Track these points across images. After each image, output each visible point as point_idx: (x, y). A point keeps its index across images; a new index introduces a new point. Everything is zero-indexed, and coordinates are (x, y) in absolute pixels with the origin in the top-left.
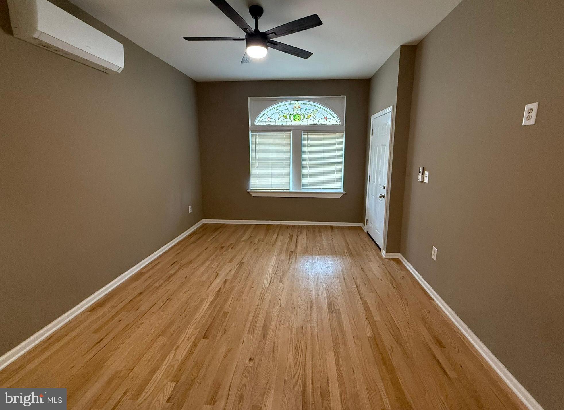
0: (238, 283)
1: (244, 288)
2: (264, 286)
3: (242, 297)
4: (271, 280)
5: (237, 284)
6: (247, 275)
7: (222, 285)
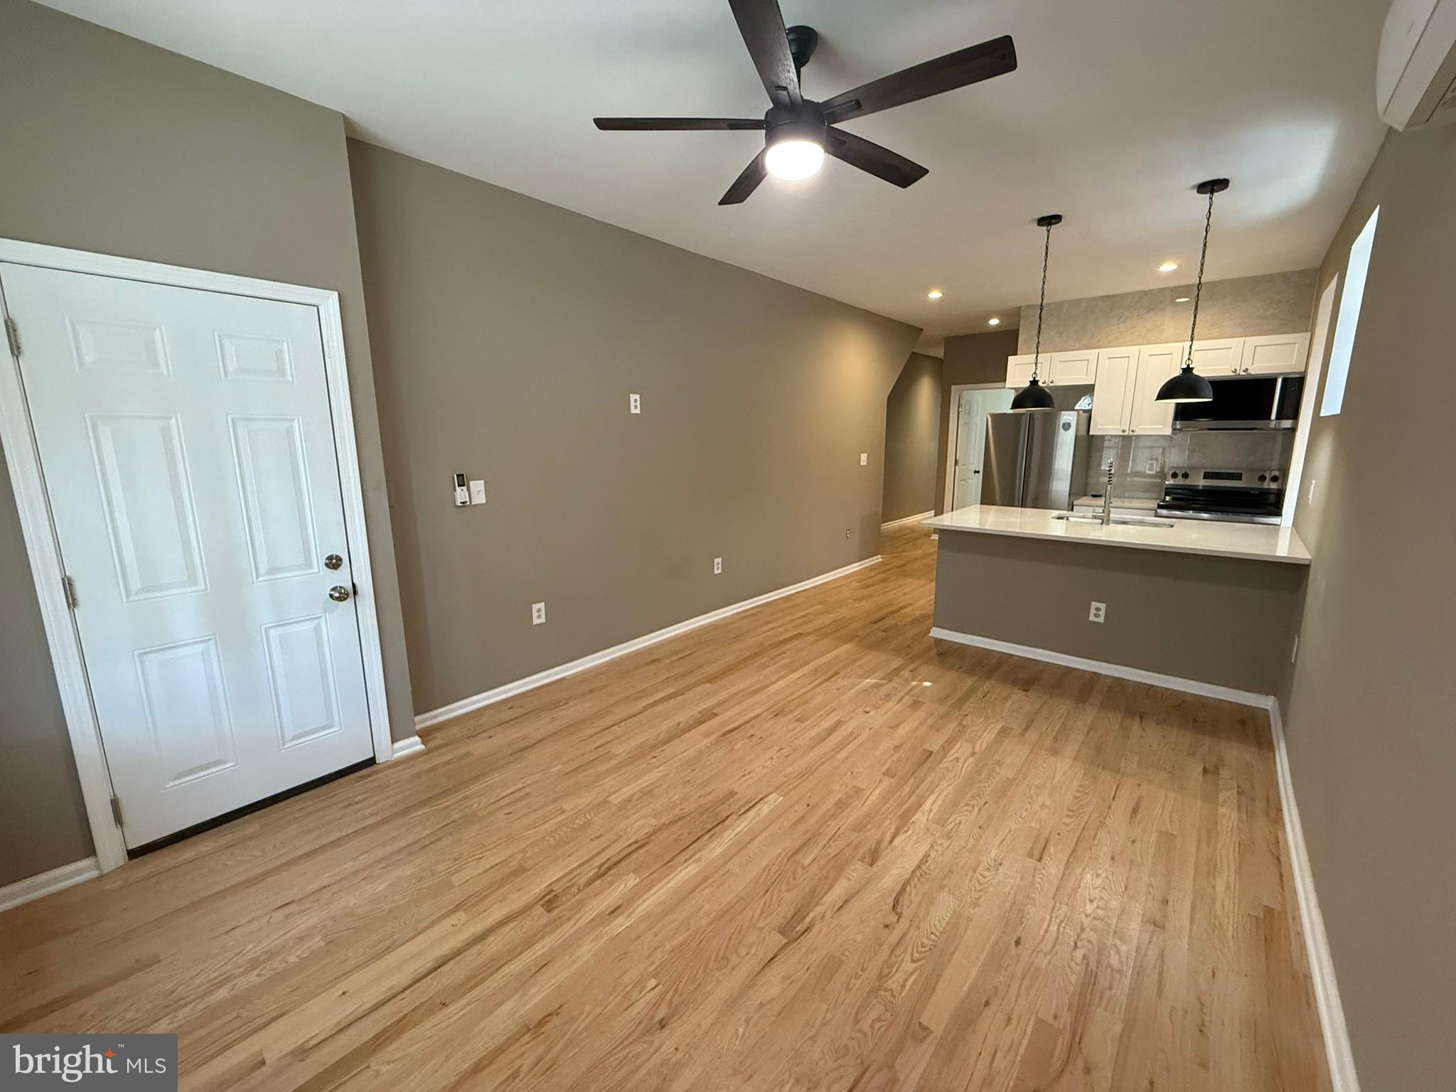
0: (839, 836)
1: (829, 814)
2: (781, 798)
3: (846, 793)
4: (748, 810)
5: (842, 833)
6: (799, 856)
7: (887, 848)
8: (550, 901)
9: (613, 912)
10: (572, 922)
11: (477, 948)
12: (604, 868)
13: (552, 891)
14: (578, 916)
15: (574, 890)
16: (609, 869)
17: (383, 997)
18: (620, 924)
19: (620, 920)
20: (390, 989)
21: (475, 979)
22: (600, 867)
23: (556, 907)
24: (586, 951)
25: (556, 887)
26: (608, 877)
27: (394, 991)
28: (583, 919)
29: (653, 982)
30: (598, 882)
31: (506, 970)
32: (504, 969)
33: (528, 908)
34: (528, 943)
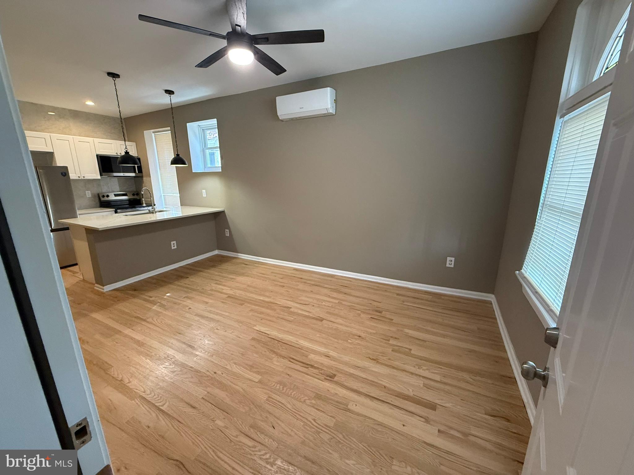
4: (265, 333)
8: (331, 377)
9: (328, 357)
10: (336, 366)
11: (361, 390)
12: (307, 366)
13: (325, 379)
14: (333, 365)
15: (322, 372)
16: (307, 364)
17: (395, 409)
18: (332, 353)
19: (331, 354)
20: (391, 408)
21: (373, 384)
22: (307, 368)
23: (332, 374)
24: (346, 358)
25: (322, 377)
26: (312, 363)
27: (392, 407)
28: (334, 364)
29: (349, 341)
30: (315, 365)
31: (364, 376)
32: (364, 377)
33: (337, 383)
34: (351, 375)
